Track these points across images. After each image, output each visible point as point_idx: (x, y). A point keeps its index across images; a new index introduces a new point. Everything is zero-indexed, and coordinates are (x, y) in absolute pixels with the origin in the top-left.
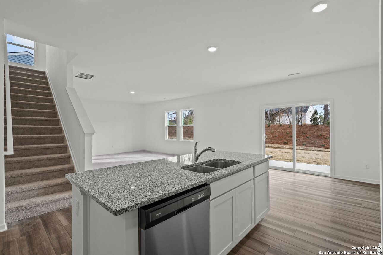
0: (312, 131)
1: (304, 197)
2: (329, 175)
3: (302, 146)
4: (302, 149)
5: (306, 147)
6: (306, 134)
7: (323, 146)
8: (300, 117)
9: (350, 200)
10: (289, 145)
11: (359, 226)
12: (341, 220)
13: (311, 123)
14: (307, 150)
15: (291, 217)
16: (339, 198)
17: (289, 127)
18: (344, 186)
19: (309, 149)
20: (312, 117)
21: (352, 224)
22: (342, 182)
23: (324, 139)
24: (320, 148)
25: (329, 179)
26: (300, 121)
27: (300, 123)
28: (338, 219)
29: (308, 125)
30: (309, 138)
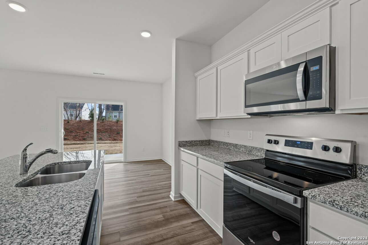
0: (91, 126)
1: (117, 182)
2: (123, 161)
3: (82, 141)
4: (84, 143)
5: (86, 142)
6: (86, 129)
7: (101, 139)
8: (78, 113)
9: (143, 174)
10: (70, 140)
11: (156, 188)
12: (147, 188)
13: (89, 119)
14: (88, 144)
15: (118, 201)
16: (137, 175)
17: (68, 122)
18: (135, 166)
19: (89, 143)
20: (90, 114)
21: (152, 188)
22: (132, 164)
23: (101, 133)
24: (99, 141)
25: (122, 164)
26: (78, 117)
27: (78, 119)
28: (145, 189)
29: (87, 121)
30: (88, 132)
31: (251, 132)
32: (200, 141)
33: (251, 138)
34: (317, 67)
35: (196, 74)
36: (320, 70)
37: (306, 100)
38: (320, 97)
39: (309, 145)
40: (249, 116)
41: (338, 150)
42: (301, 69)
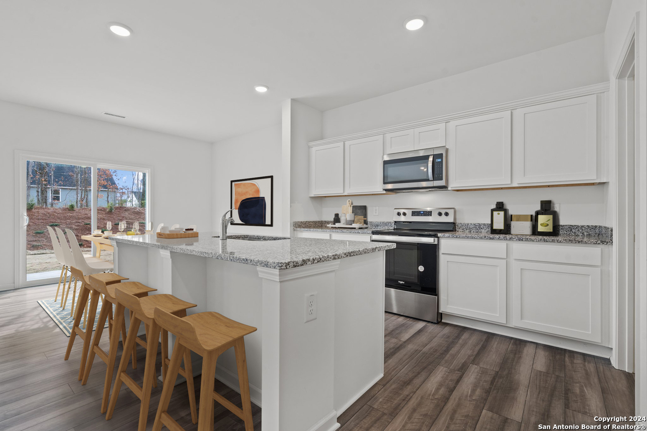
31: (377, 208)
32: (313, 222)
33: (377, 214)
34: (440, 160)
35: (311, 144)
36: (442, 162)
37: (433, 180)
38: (441, 179)
39: (429, 213)
40: (385, 192)
41: (447, 214)
42: (431, 159)
